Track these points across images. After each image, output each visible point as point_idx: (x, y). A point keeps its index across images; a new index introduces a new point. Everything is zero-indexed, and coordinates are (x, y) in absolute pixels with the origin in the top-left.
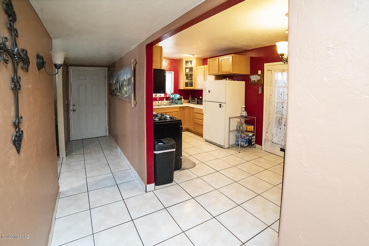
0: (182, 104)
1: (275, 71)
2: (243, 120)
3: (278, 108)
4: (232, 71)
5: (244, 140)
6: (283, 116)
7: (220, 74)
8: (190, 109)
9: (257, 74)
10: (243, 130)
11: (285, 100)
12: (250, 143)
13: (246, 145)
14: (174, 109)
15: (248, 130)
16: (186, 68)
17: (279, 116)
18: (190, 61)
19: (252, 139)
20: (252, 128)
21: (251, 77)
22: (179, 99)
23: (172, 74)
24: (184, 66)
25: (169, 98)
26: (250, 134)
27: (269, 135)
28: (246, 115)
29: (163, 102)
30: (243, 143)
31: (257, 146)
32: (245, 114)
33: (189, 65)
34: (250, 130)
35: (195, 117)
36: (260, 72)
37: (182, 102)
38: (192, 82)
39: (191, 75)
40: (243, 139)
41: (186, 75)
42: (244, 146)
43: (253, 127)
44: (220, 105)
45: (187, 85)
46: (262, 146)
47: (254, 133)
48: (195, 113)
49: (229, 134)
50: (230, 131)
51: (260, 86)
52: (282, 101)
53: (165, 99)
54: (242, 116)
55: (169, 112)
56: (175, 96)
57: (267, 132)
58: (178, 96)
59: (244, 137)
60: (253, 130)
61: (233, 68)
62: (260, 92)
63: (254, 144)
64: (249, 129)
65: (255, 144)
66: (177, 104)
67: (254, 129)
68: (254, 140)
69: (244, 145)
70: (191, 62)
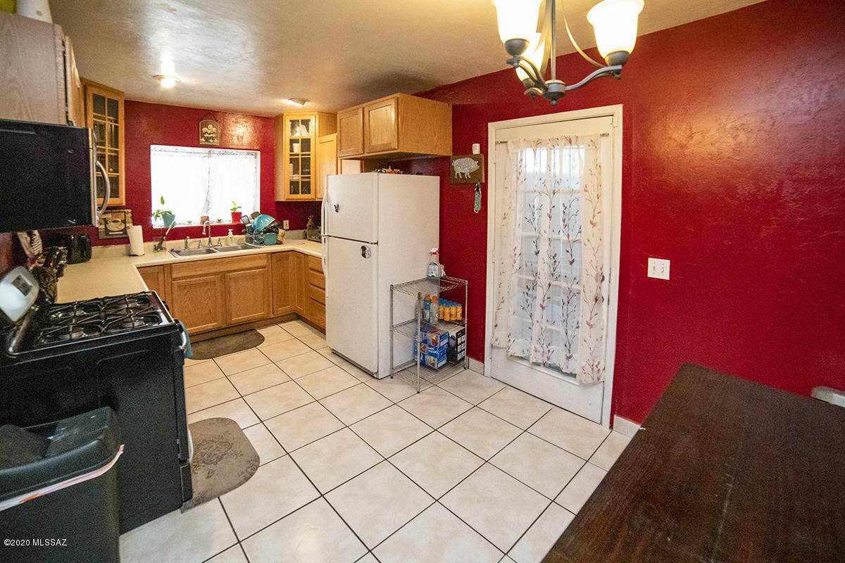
0: (280, 243)
1: (516, 144)
2: (434, 291)
3: (523, 255)
4: (394, 145)
5: (436, 350)
6: (538, 280)
7: (366, 155)
8: (300, 258)
9: (469, 152)
10: (431, 321)
11: (542, 232)
12: (451, 358)
13: (440, 365)
14: (251, 259)
15: (447, 318)
16: (292, 141)
17: (525, 277)
18: (302, 121)
19: (457, 345)
20: (456, 313)
21: (455, 163)
22: (268, 230)
23: (256, 158)
24: (287, 135)
25: (243, 226)
26: (453, 332)
27: (501, 334)
28: (443, 273)
29: (226, 240)
30: (432, 358)
31: (473, 362)
32: (438, 271)
33: (300, 132)
34: (453, 319)
35: (312, 282)
36: (476, 149)
37: (279, 239)
38: (308, 180)
39: (306, 162)
40: (433, 347)
41: (291, 161)
42: (436, 367)
43: (460, 309)
44: (364, 248)
45: (294, 187)
46: (483, 362)
47: (464, 326)
48: (312, 269)
49: (392, 337)
50: (392, 328)
51: (478, 190)
52: (533, 233)
53: (230, 230)
54: (430, 279)
55: (235, 271)
56: (259, 221)
57: (496, 326)
58: (268, 221)
59: (435, 342)
60: (459, 317)
61: (398, 138)
62: (477, 207)
63: (463, 359)
64: (451, 315)
65: (466, 358)
66: (262, 243)
67: (463, 315)
68: (464, 346)
69: (433, 364)
70: (306, 123)
